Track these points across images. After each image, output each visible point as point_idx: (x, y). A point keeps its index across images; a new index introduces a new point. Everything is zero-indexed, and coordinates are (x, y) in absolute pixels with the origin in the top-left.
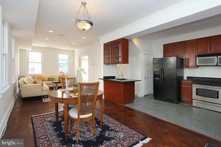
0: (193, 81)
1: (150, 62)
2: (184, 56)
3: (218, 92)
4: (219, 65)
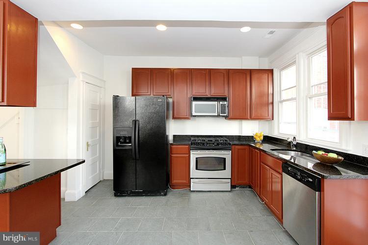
0: (192, 144)
1: (98, 104)
2: (172, 97)
3: (225, 159)
4: (221, 115)
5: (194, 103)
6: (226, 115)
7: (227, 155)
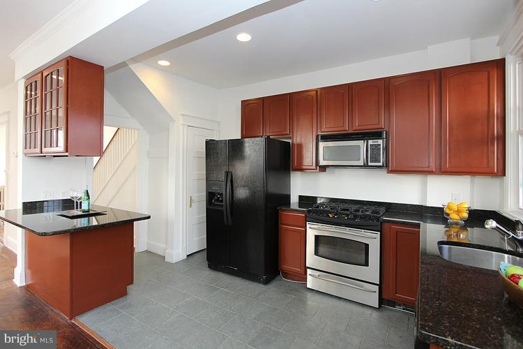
0: (309, 212)
2: (290, 138)
3: (367, 246)
4: (370, 164)
5: (322, 145)
6: (381, 164)
7: (372, 239)
